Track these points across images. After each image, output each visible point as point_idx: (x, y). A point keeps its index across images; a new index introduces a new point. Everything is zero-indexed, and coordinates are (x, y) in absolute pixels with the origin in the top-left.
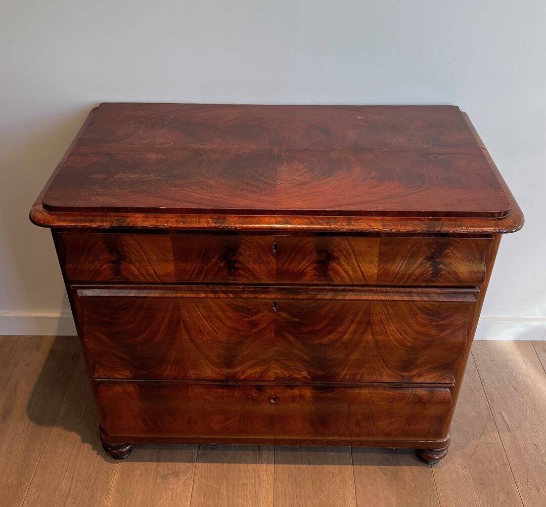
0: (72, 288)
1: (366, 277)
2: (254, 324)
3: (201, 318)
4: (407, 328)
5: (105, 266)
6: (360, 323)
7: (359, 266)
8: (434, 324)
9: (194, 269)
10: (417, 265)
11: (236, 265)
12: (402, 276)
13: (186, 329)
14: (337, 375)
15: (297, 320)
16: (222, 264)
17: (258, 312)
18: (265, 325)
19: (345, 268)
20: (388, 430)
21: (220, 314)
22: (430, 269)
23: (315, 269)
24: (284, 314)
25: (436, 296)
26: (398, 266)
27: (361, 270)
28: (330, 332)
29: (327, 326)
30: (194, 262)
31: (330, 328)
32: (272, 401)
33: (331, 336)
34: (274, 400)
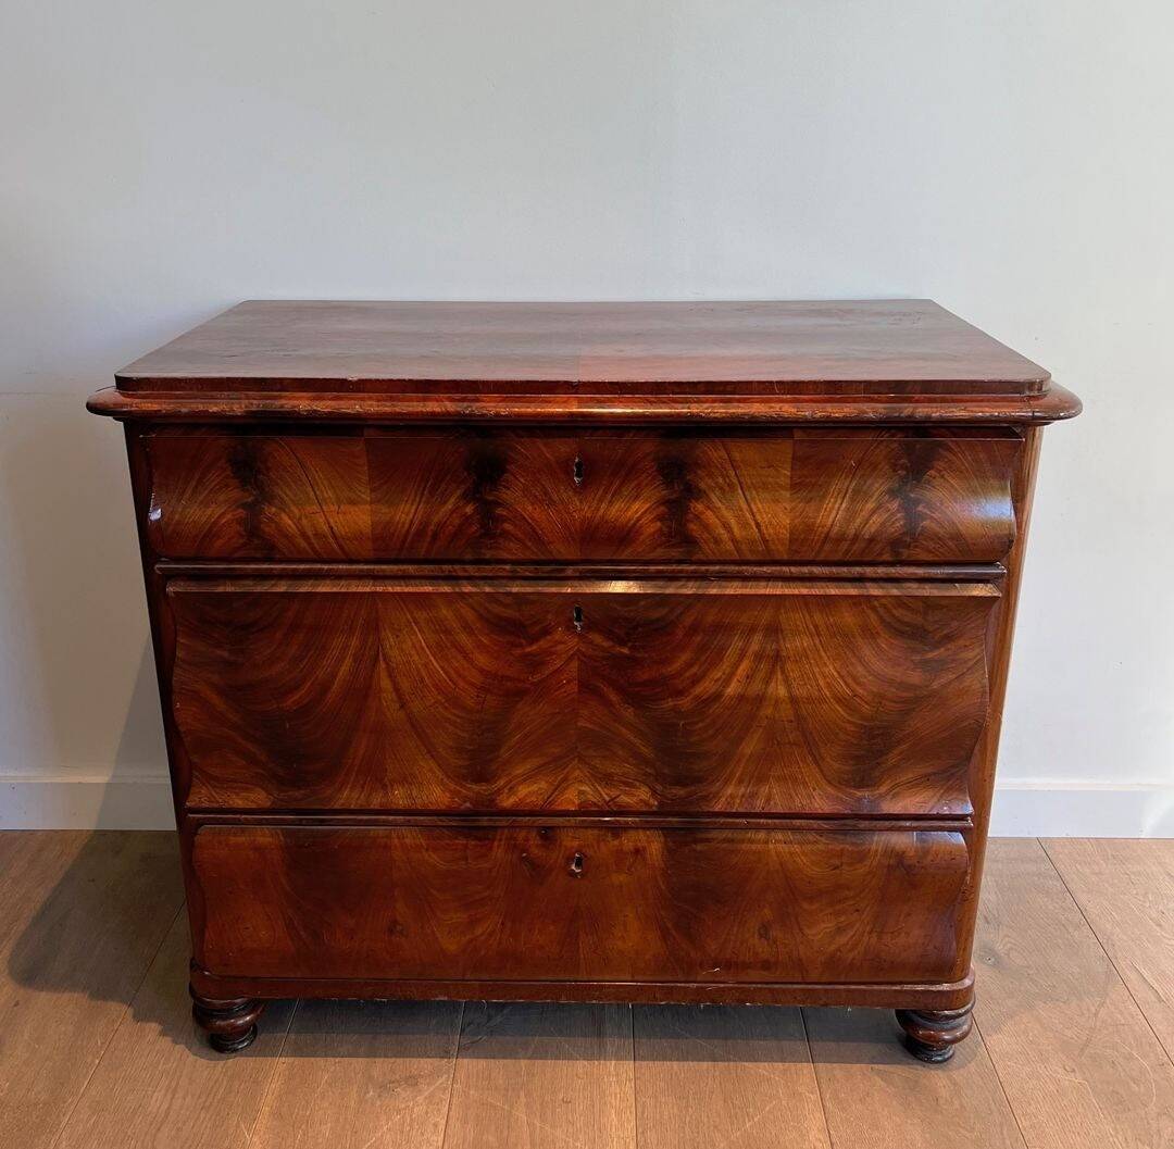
0: (158, 572)
1: (767, 536)
2: (534, 663)
3: (423, 649)
4: (860, 669)
5: (229, 516)
6: (759, 657)
7: (751, 510)
8: (917, 658)
9: (412, 521)
10: (870, 505)
11: (499, 511)
12: (840, 539)
13: (390, 676)
14: (714, 797)
15: (626, 651)
16: (469, 509)
17: (546, 632)
18: (558, 663)
19: (722, 516)
20: (833, 947)
21: (463, 638)
22: (899, 515)
23: (660, 518)
24: (598, 639)
25: (915, 585)
26: (830, 511)
27: (756, 521)
28: (695, 681)
29: (690, 665)
30: (412, 504)
31: (694, 670)
32: (573, 867)
33: (698, 690)
34: (577, 865)
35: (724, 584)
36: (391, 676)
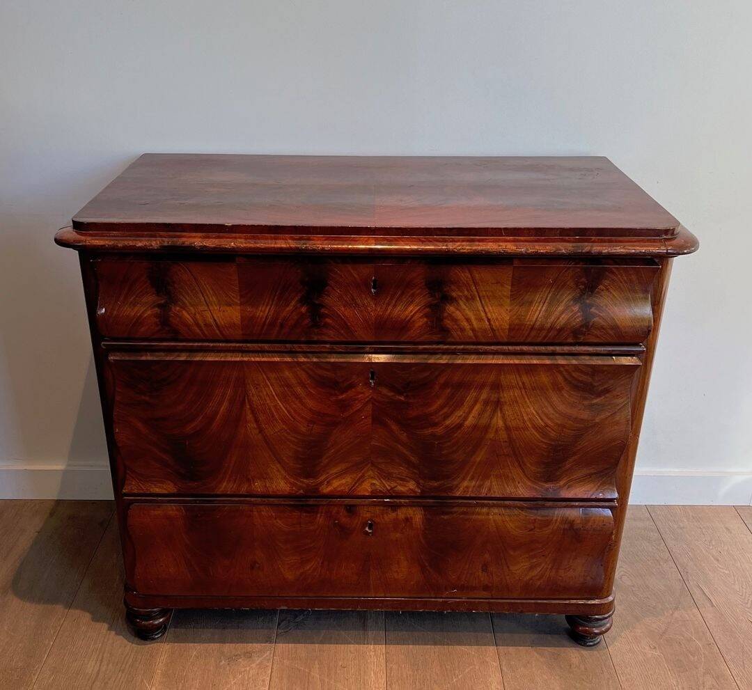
0: (104, 347)
1: (494, 327)
2: (344, 406)
3: (273, 396)
4: (550, 409)
5: (149, 312)
6: (486, 403)
7: (485, 311)
8: (586, 403)
9: (266, 317)
10: (561, 308)
11: (323, 310)
12: (541, 329)
14: (455, 488)
15: (402, 398)
16: (303, 310)
17: (352, 386)
18: (359, 406)
19: (467, 314)
20: (528, 578)
21: (299, 390)
22: (579, 314)
23: (426, 316)
24: (385, 391)
25: (587, 358)
26: (536, 311)
27: (487, 318)
28: (447, 416)
29: (442, 407)
30: (267, 305)
31: (445, 410)
32: (367, 529)
33: (448, 422)
34: (369, 528)
35: (465, 356)
36: (253, 412)
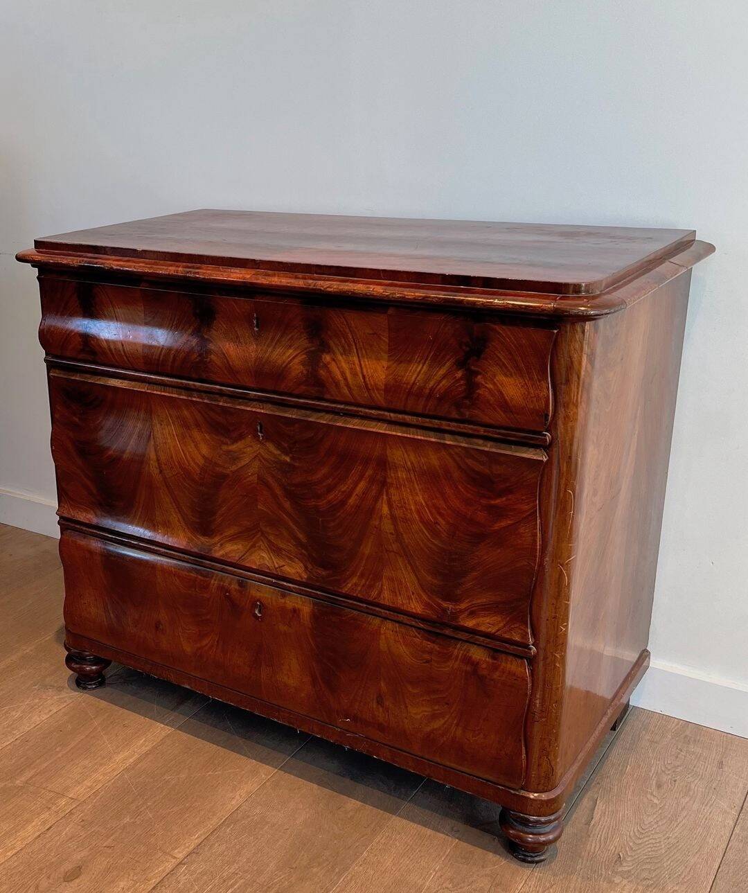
1: (369, 386)
2: (234, 457)
3: (174, 435)
4: (442, 502)
6: (372, 480)
7: (361, 365)
8: (484, 502)
10: (442, 372)
11: (210, 346)
13: (155, 450)
14: (344, 582)
15: (288, 459)
16: (194, 342)
17: (242, 437)
18: (247, 460)
19: (341, 366)
20: (428, 729)
22: (462, 382)
23: (304, 363)
24: (272, 448)
25: (481, 442)
26: (415, 372)
27: (362, 373)
28: (330, 489)
29: (326, 477)
31: (330, 481)
32: (256, 611)
33: (331, 497)
34: (260, 612)
35: (349, 419)
